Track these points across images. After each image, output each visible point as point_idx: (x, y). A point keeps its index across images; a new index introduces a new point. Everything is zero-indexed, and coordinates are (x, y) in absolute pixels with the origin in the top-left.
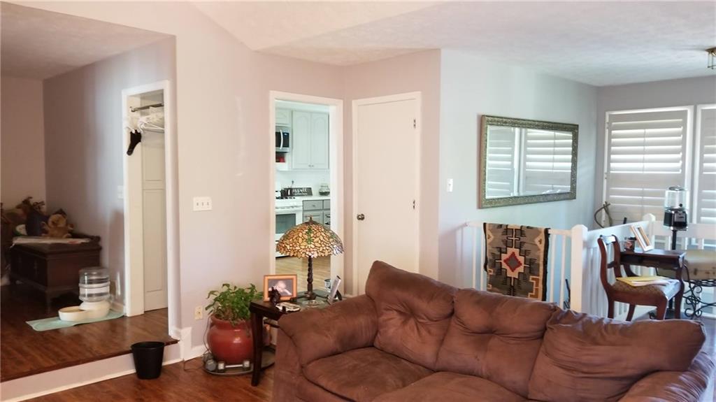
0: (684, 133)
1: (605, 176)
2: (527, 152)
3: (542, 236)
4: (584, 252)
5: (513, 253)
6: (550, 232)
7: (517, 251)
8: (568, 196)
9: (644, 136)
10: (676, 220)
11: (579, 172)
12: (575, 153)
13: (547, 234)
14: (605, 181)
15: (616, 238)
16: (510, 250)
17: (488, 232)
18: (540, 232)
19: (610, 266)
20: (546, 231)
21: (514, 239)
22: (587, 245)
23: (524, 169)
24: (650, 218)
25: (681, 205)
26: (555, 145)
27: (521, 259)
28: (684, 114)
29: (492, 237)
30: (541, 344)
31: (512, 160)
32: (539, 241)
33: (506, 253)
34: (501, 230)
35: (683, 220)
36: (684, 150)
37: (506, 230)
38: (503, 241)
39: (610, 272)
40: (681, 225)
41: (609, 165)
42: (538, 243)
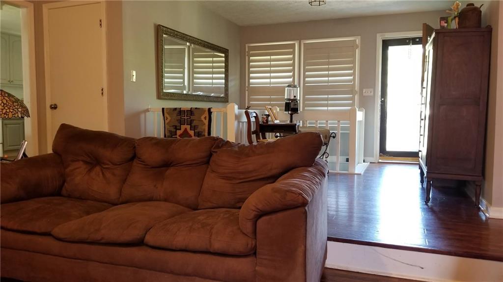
0: (294, 59)
1: (247, 89)
2: (194, 73)
3: (207, 114)
4: (236, 123)
5: (186, 129)
6: (212, 110)
7: (188, 127)
8: (223, 100)
9: (270, 60)
10: (291, 107)
11: (230, 84)
12: (226, 73)
13: (210, 112)
14: (247, 92)
15: (256, 114)
16: (183, 127)
17: (166, 115)
18: (205, 111)
19: (254, 133)
20: (209, 109)
21: (186, 118)
22: (238, 117)
23: (192, 85)
24: (277, 110)
25: (295, 97)
26: (213, 67)
27: (192, 133)
28: (293, 46)
29: (169, 118)
30: (208, 167)
31: (183, 78)
32: (204, 118)
33: (180, 129)
34: (176, 112)
35: (295, 107)
36: (293, 70)
37: (180, 112)
38: (177, 120)
39: (254, 137)
40: (295, 110)
41: (249, 81)
42: (204, 120)
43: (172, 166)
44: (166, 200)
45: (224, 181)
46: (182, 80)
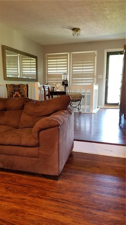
0: (67, 61)
1: (46, 75)
2: (23, 67)
3: (26, 87)
4: (39, 91)
5: (17, 94)
6: (28, 85)
7: (18, 93)
8: (35, 80)
9: (57, 62)
10: (65, 84)
11: (39, 73)
12: (37, 67)
13: (27, 86)
14: (46, 77)
15: (48, 87)
16: (16, 93)
17: (8, 87)
19: (47, 95)
20: (27, 85)
21: (17, 89)
22: (40, 88)
23: (22, 73)
24: (59, 85)
25: (66, 79)
26: (31, 65)
27: (20, 95)
28: (67, 55)
29: (9, 89)
30: (23, 111)
31: (18, 70)
32: (25, 89)
33: (15, 94)
34: (12, 86)
35: (67, 83)
36: (67, 66)
37: (14, 86)
38: (13, 90)
39: (47, 97)
40: (67, 85)
41: (47, 71)
42: (25, 90)
43: (8, 110)
44: (5, 125)
45: (29, 116)
46: (17, 71)
